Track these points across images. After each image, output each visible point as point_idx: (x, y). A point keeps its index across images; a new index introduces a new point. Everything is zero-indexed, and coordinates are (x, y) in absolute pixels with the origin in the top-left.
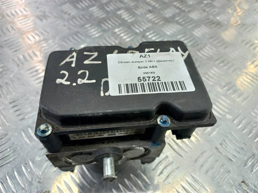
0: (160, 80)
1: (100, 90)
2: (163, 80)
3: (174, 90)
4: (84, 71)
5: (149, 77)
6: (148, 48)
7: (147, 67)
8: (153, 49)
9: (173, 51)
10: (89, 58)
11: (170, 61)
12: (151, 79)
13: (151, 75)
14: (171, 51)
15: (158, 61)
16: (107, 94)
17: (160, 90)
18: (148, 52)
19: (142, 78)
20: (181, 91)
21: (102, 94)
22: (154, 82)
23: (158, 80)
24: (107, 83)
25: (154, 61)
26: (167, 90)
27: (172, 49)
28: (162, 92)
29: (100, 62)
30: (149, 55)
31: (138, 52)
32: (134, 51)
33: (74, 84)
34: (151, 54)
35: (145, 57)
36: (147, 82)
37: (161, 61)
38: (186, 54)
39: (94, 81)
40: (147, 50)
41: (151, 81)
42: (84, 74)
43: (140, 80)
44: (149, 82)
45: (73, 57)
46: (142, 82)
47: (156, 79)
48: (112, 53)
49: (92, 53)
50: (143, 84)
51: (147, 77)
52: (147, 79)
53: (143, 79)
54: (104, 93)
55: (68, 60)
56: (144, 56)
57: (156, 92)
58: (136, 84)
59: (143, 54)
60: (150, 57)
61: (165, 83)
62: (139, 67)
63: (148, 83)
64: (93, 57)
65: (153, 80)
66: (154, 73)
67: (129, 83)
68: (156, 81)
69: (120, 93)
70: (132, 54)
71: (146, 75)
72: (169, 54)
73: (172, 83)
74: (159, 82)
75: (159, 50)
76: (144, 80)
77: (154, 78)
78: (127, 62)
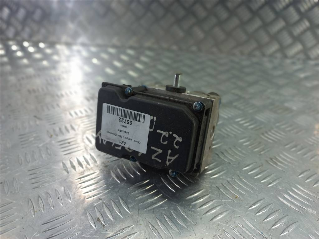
0: (119, 118)
1: (156, 122)
2: (118, 117)
3: (114, 108)
4: (163, 143)
5: (125, 123)
6: (119, 149)
7: (124, 132)
8: (116, 148)
9: (105, 140)
10: (158, 155)
11: (109, 132)
12: (124, 121)
13: (123, 124)
14: (106, 142)
15: (115, 135)
16: (152, 117)
17: (122, 110)
18: (120, 146)
19: (129, 123)
20: (111, 105)
21: (155, 118)
22: (123, 118)
23: (120, 118)
24: (151, 128)
25: (118, 136)
26: (118, 108)
27: (104, 143)
28: (121, 108)
29: (152, 147)
30: (120, 143)
31: (126, 148)
32: (128, 150)
33: (171, 133)
34: (118, 143)
35: (123, 142)
36: (127, 119)
37: (114, 134)
38: (98, 135)
39: (158, 131)
40: (120, 148)
41: (125, 119)
42: (164, 141)
43: (131, 122)
44: (126, 119)
45: (170, 160)
46: (130, 120)
47: (121, 120)
48: (143, 154)
49: (155, 159)
50: (130, 119)
51: (126, 123)
52: (126, 122)
53: (128, 122)
54: (153, 119)
55: (173, 159)
56: (123, 143)
57: (124, 109)
58: (134, 120)
59: (123, 145)
60: (120, 141)
61: (117, 115)
62: (128, 133)
63: (127, 118)
64: (156, 155)
65: (123, 119)
66: (121, 125)
67: (138, 122)
68: (122, 119)
69: (145, 116)
70: (130, 148)
71: (126, 125)
72: (108, 139)
73: (114, 114)
74: (120, 117)
75: (113, 145)
76: (128, 121)
77: (123, 121)
78: (135, 141)
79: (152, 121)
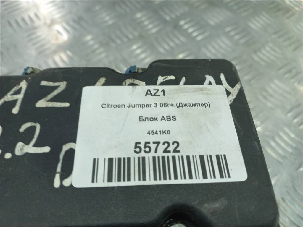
0: (179, 151)
1: (55, 172)
2: (184, 152)
3: (205, 176)
4: (33, 124)
5: (158, 143)
6: (162, 76)
7: (156, 119)
8: (172, 77)
9: (210, 83)
10: (48, 94)
11: (202, 105)
12: (162, 147)
13: (161, 138)
14: (207, 82)
15: (180, 105)
16: (67, 183)
17: (176, 178)
18: (162, 84)
19: (142, 146)
20: (218, 180)
21: (57, 183)
22: (166, 155)
23: (175, 151)
24: (71, 153)
25: (172, 105)
26: (191, 177)
27: (209, 78)
28: (180, 181)
29: (67, 105)
30: (163, 91)
31: (144, 83)
32: (137, 82)
33: (8, 156)
34: (167, 88)
35: (155, 95)
36: (152, 154)
37: (186, 105)
38: (235, 91)
39: (46, 149)
40: (160, 79)
41: (160, 153)
42: (32, 130)
43: (138, 150)
44: (156, 155)
45: (18, 92)
46: (143, 154)
47: (172, 148)
48: (93, 83)
49: (56, 84)
50: (144, 158)
51: (154, 143)
52: (154, 147)
53: (145, 147)
54: (62, 178)
55: (9, 97)
56: (153, 92)
57: (168, 182)
58: (129, 159)
59: (152, 88)
60: (164, 95)
61: (188, 157)
62: (141, 119)
63: (154, 158)
64: (55, 93)
65: (165, 151)
66: (169, 132)
67: (115, 155)
68: (169, 152)
69: (93, 181)
70: (131, 87)
71: (152, 138)
72: (201, 90)
73: (202, 158)
74: (176, 155)
75: (184, 80)
76: (147, 149)
77: (166, 145)
78: (119, 106)
79: (67, 171)
